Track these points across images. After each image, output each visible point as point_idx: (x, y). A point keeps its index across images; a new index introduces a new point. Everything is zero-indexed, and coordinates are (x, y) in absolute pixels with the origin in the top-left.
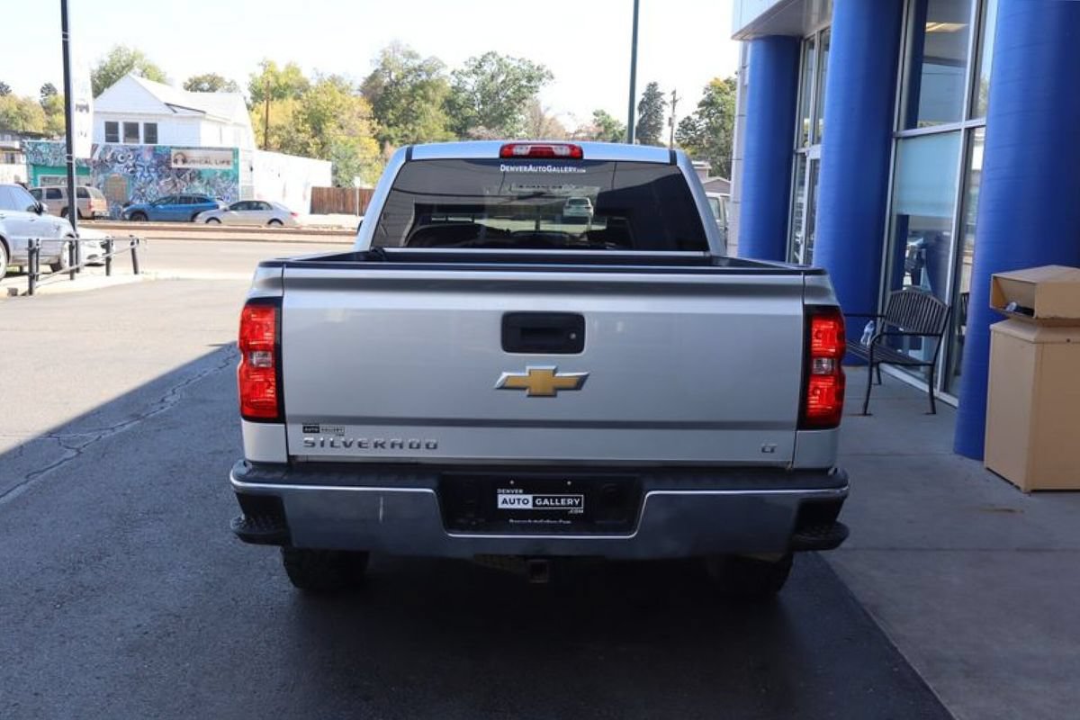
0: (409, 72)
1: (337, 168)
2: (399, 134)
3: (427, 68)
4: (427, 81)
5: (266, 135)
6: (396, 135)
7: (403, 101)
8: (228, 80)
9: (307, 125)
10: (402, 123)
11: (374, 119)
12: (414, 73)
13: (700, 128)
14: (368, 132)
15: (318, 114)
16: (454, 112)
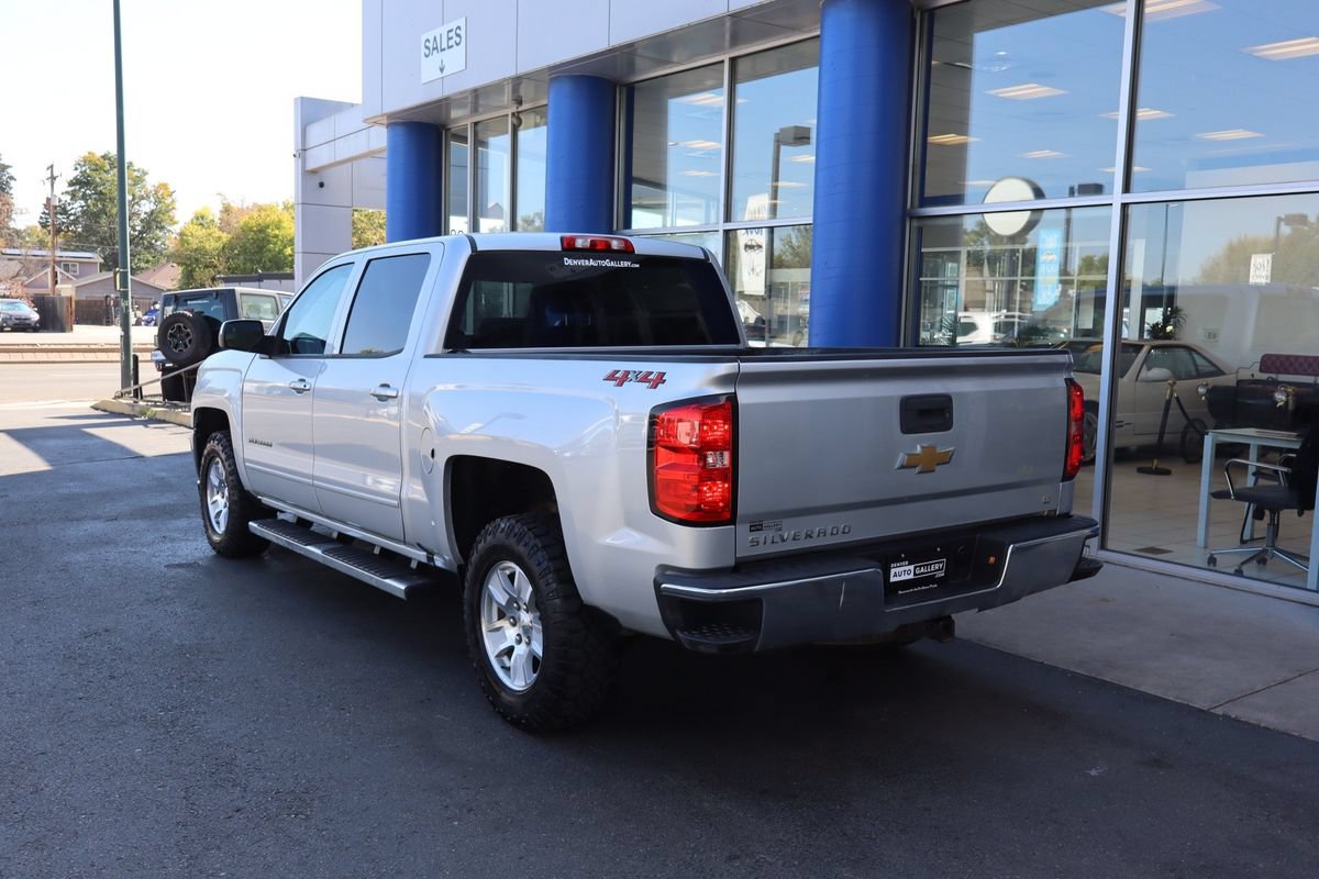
13: (73, 211)
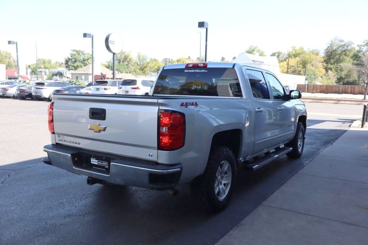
0: (340, 47)
1: (307, 78)
2: (335, 67)
3: (347, 45)
4: (347, 49)
5: (288, 68)
6: (334, 67)
7: (337, 56)
8: (283, 53)
9: (301, 65)
10: (336, 63)
11: (324, 62)
12: (342, 47)
14: (322, 67)
15: (305, 62)
16: (357, 59)
